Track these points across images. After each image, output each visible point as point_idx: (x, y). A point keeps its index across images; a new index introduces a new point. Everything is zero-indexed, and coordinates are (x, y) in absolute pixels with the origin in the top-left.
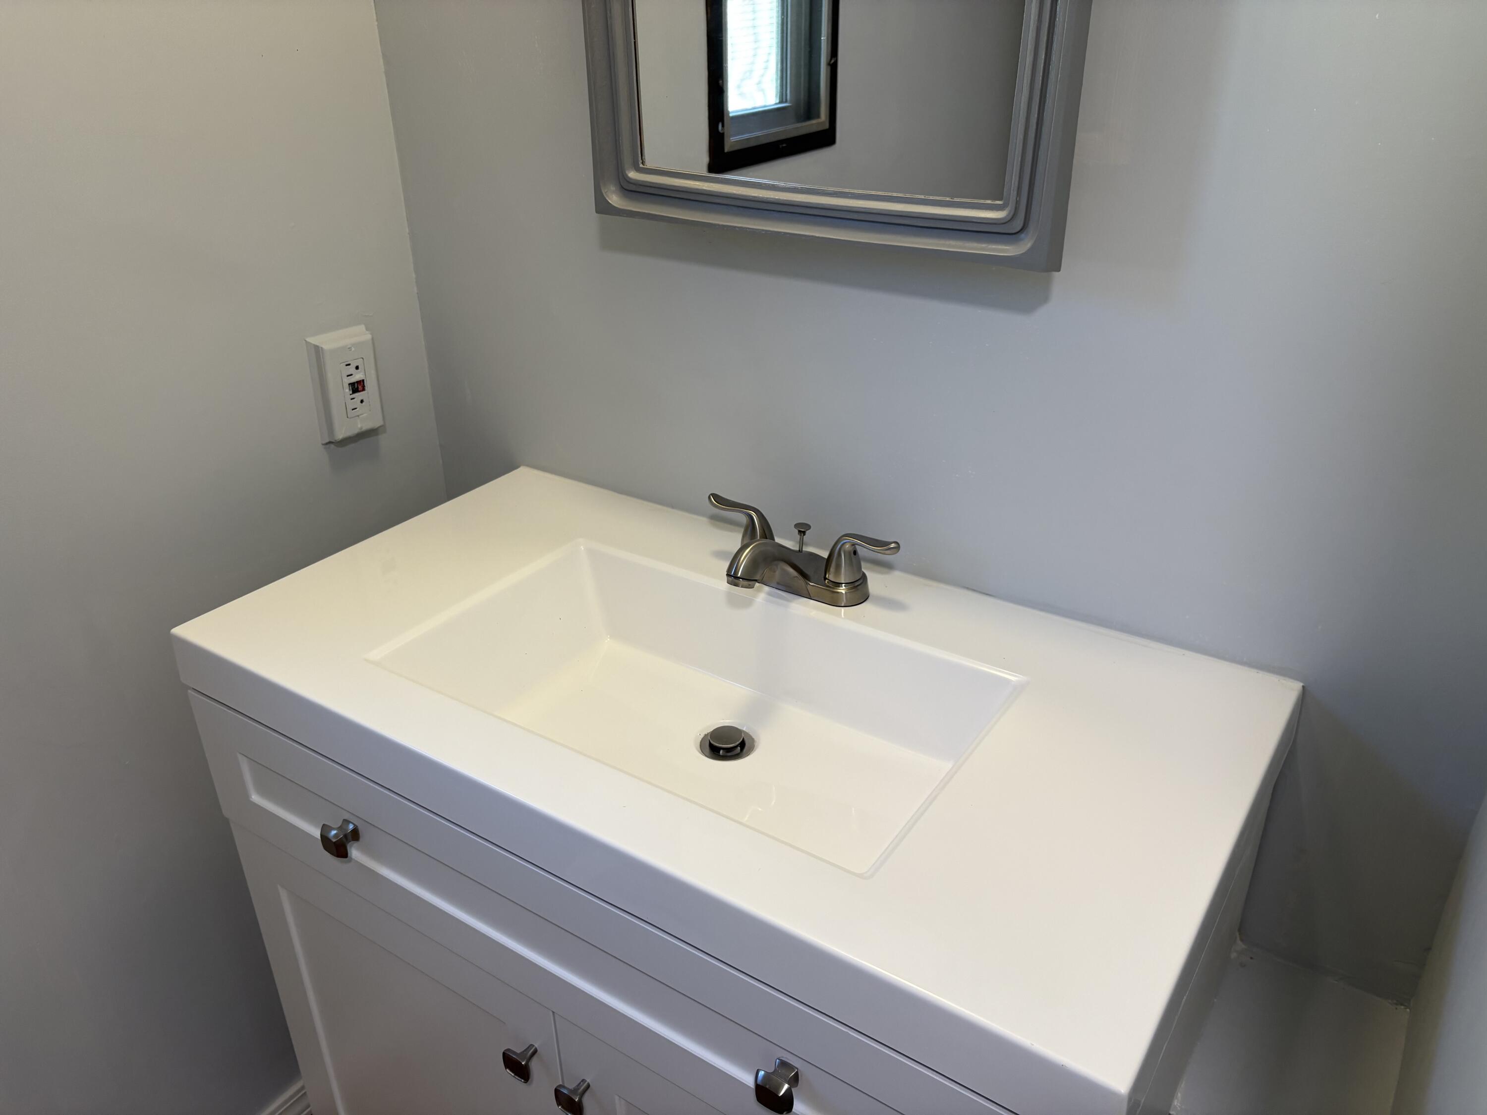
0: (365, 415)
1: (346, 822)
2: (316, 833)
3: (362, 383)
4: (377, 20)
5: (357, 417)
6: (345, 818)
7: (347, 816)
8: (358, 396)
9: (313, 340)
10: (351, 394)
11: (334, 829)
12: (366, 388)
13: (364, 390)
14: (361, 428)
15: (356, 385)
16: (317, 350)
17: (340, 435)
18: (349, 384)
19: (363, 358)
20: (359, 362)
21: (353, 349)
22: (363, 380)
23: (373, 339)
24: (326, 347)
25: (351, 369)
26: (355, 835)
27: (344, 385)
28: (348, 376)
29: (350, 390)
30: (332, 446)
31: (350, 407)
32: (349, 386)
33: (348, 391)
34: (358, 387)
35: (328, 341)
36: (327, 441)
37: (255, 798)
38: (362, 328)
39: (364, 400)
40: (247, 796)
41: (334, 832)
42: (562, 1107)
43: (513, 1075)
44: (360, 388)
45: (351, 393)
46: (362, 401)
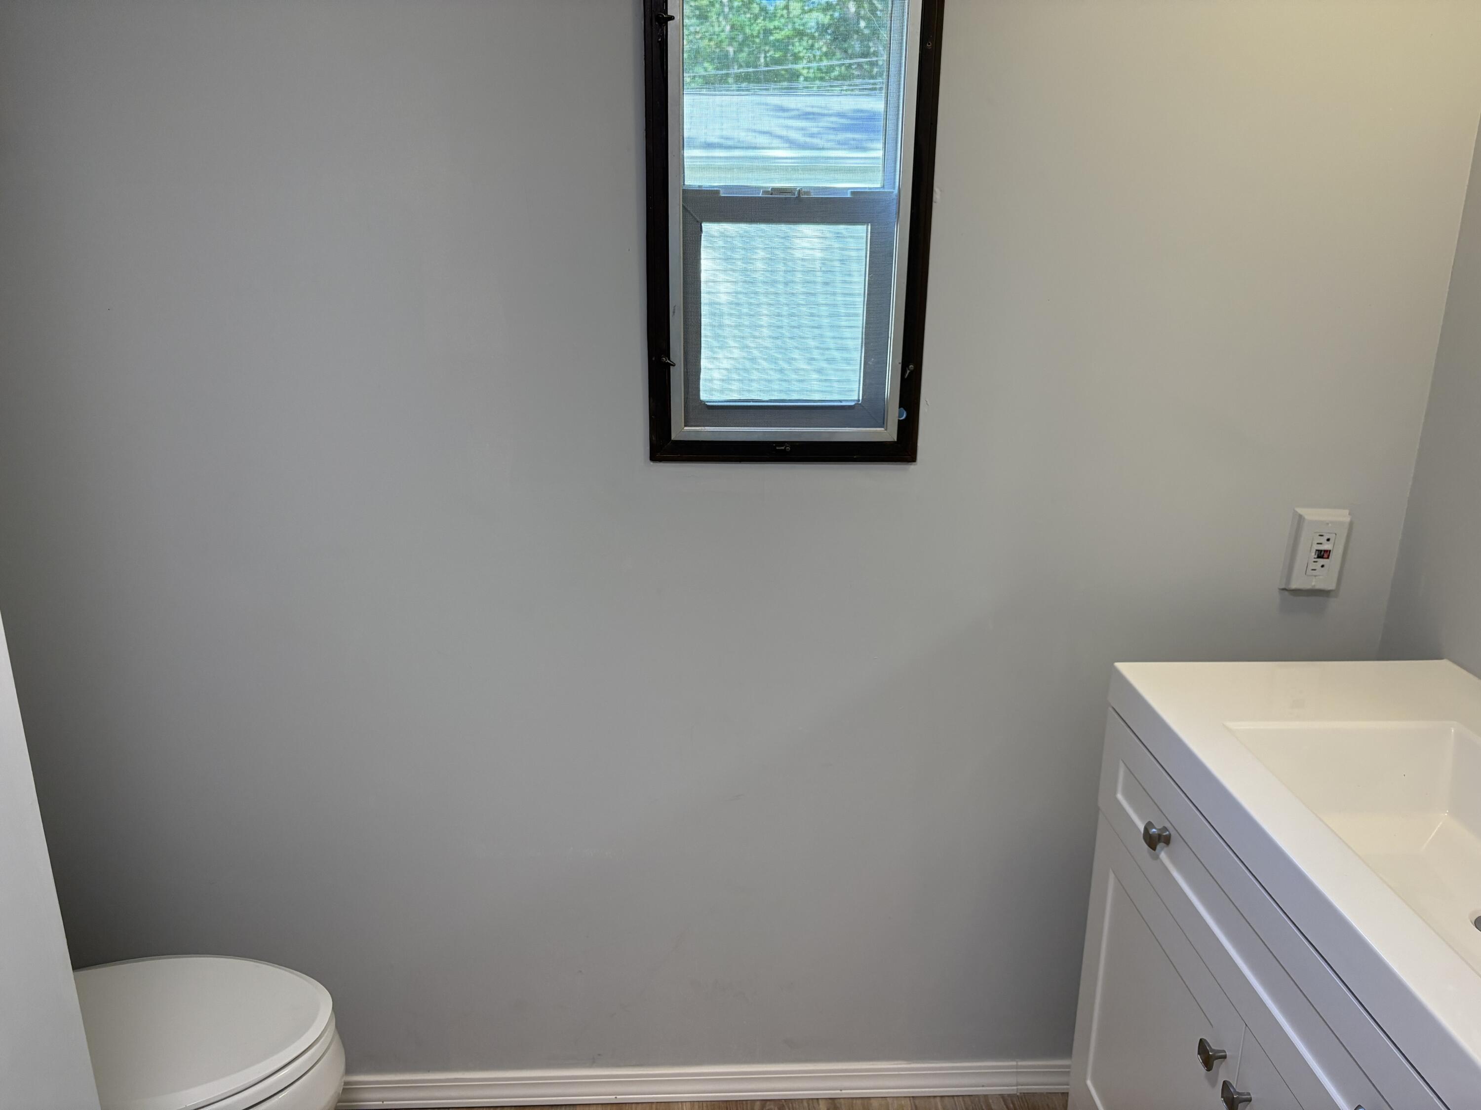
0: (1321, 577)
1: (1165, 829)
2: (1142, 828)
3: (1328, 553)
4: (1449, 288)
5: (1314, 577)
6: (1166, 826)
7: (1168, 825)
8: (1322, 561)
9: (1300, 511)
10: (1315, 558)
11: (1155, 828)
12: (1330, 557)
13: (1328, 558)
14: (1314, 586)
15: (1323, 553)
16: (1301, 516)
17: (1294, 585)
18: (1317, 550)
19: (1336, 534)
20: (1332, 537)
21: (1330, 525)
22: (1330, 551)
23: (1351, 524)
24: (1306, 517)
25: (1323, 540)
26: (1167, 840)
27: (1312, 549)
28: (1318, 544)
29: (1315, 554)
30: (1286, 593)
31: (1311, 567)
32: (1316, 552)
33: (1313, 555)
34: (1323, 555)
35: (1310, 514)
36: (1283, 587)
37: (1120, 796)
38: (1347, 512)
39: (1325, 566)
40: (1115, 793)
41: (1154, 830)
42: (1224, 1100)
43: (1201, 1061)
44: (1326, 556)
45: (1316, 556)
46: (1323, 566)
